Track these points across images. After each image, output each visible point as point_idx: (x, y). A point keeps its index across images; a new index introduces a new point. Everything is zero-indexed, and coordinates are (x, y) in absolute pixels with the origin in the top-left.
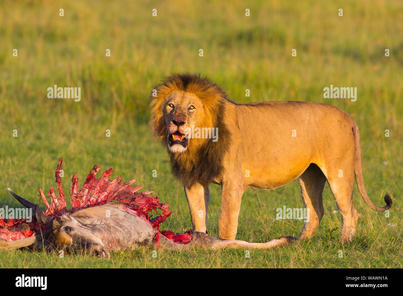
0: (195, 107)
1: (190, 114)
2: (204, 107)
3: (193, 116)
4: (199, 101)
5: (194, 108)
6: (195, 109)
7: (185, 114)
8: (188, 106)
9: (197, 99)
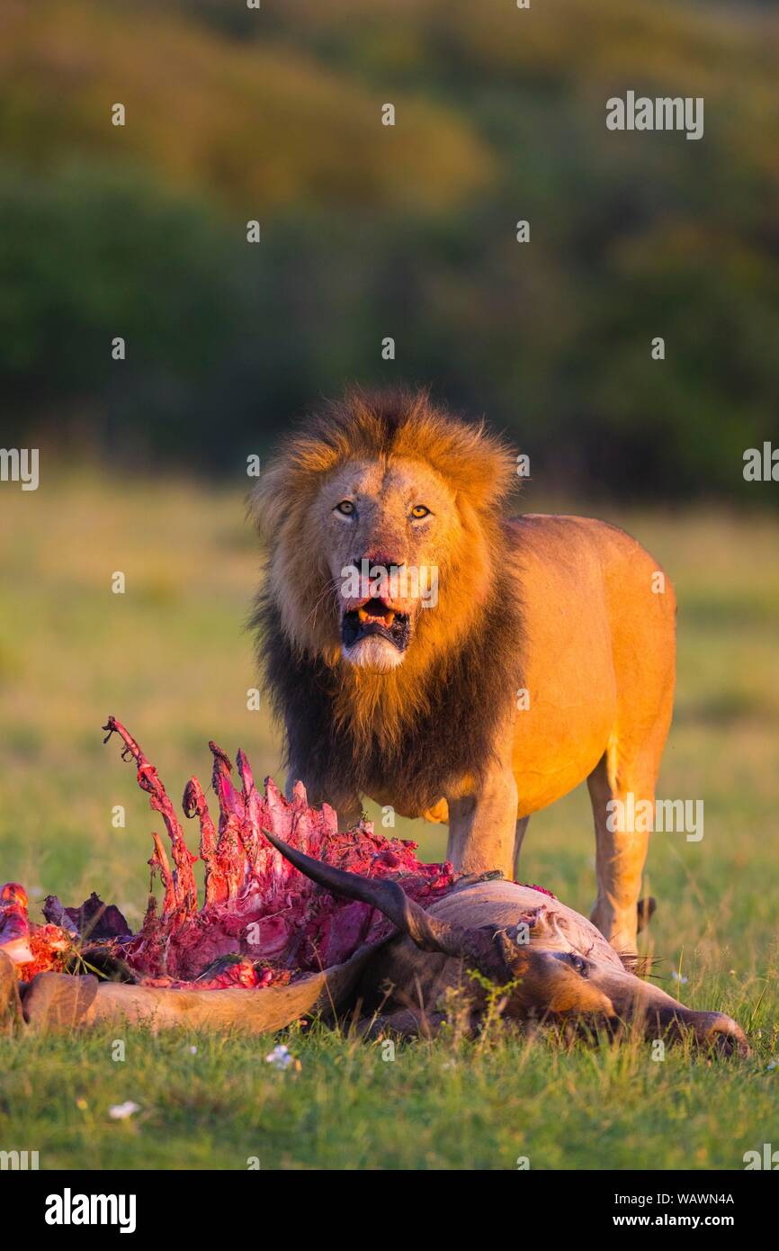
0: (431, 509)
1: (416, 535)
2: (458, 503)
3: (428, 544)
4: (443, 488)
5: (428, 512)
6: (429, 518)
7: (398, 536)
8: (406, 509)
9: (434, 479)
